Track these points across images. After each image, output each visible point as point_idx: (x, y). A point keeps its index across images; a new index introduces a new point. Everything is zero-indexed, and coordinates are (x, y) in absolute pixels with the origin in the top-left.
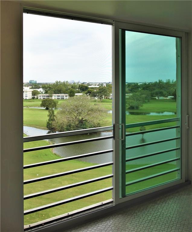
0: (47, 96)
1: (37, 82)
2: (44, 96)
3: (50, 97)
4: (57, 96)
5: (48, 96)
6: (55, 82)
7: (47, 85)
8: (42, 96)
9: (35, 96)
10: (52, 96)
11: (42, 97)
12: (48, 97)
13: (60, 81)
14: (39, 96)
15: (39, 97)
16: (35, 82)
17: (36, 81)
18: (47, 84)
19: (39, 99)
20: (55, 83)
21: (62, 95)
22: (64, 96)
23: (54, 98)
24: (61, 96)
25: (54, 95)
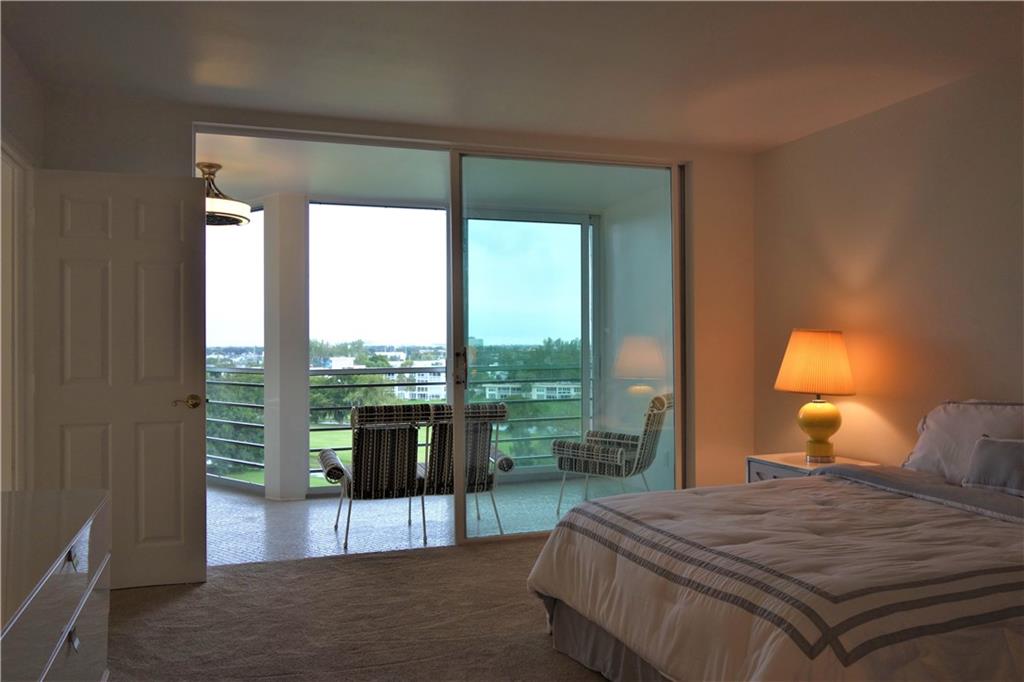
0: (514, 389)
1: (487, 343)
2: (504, 389)
3: (524, 391)
4: (548, 389)
5: (518, 389)
6: (542, 344)
7: (518, 352)
8: (499, 389)
9: (476, 390)
10: (530, 390)
11: (496, 393)
12: (516, 393)
13: (559, 340)
14: (487, 390)
15: (488, 392)
16: (478, 343)
17: (481, 341)
18: (516, 349)
19: (487, 397)
20: (540, 346)
21: (563, 385)
22: (569, 389)
23: (538, 396)
24: (560, 389)
25: (537, 384)
